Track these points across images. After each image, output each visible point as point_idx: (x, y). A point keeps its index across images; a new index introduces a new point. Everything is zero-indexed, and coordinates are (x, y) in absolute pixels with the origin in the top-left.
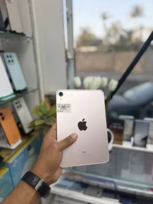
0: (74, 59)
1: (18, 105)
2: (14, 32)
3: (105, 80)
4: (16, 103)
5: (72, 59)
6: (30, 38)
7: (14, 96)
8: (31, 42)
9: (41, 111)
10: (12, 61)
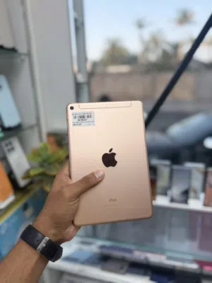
0: (89, 83)
1: (10, 147)
2: (2, 47)
4: (7, 145)
7: (1, 135)
9: (39, 155)
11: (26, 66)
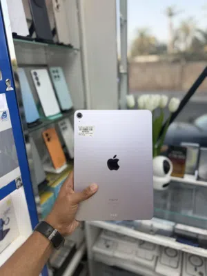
0: (128, 74)
1: (64, 126)
2: (62, 44)
3: (165, 99)
4: (62, 125)
5: (125, 74)
6: (78, 50)
7: (61, 115)
8: (79, 54)
10: (58, 77)
11: (77, 61)
